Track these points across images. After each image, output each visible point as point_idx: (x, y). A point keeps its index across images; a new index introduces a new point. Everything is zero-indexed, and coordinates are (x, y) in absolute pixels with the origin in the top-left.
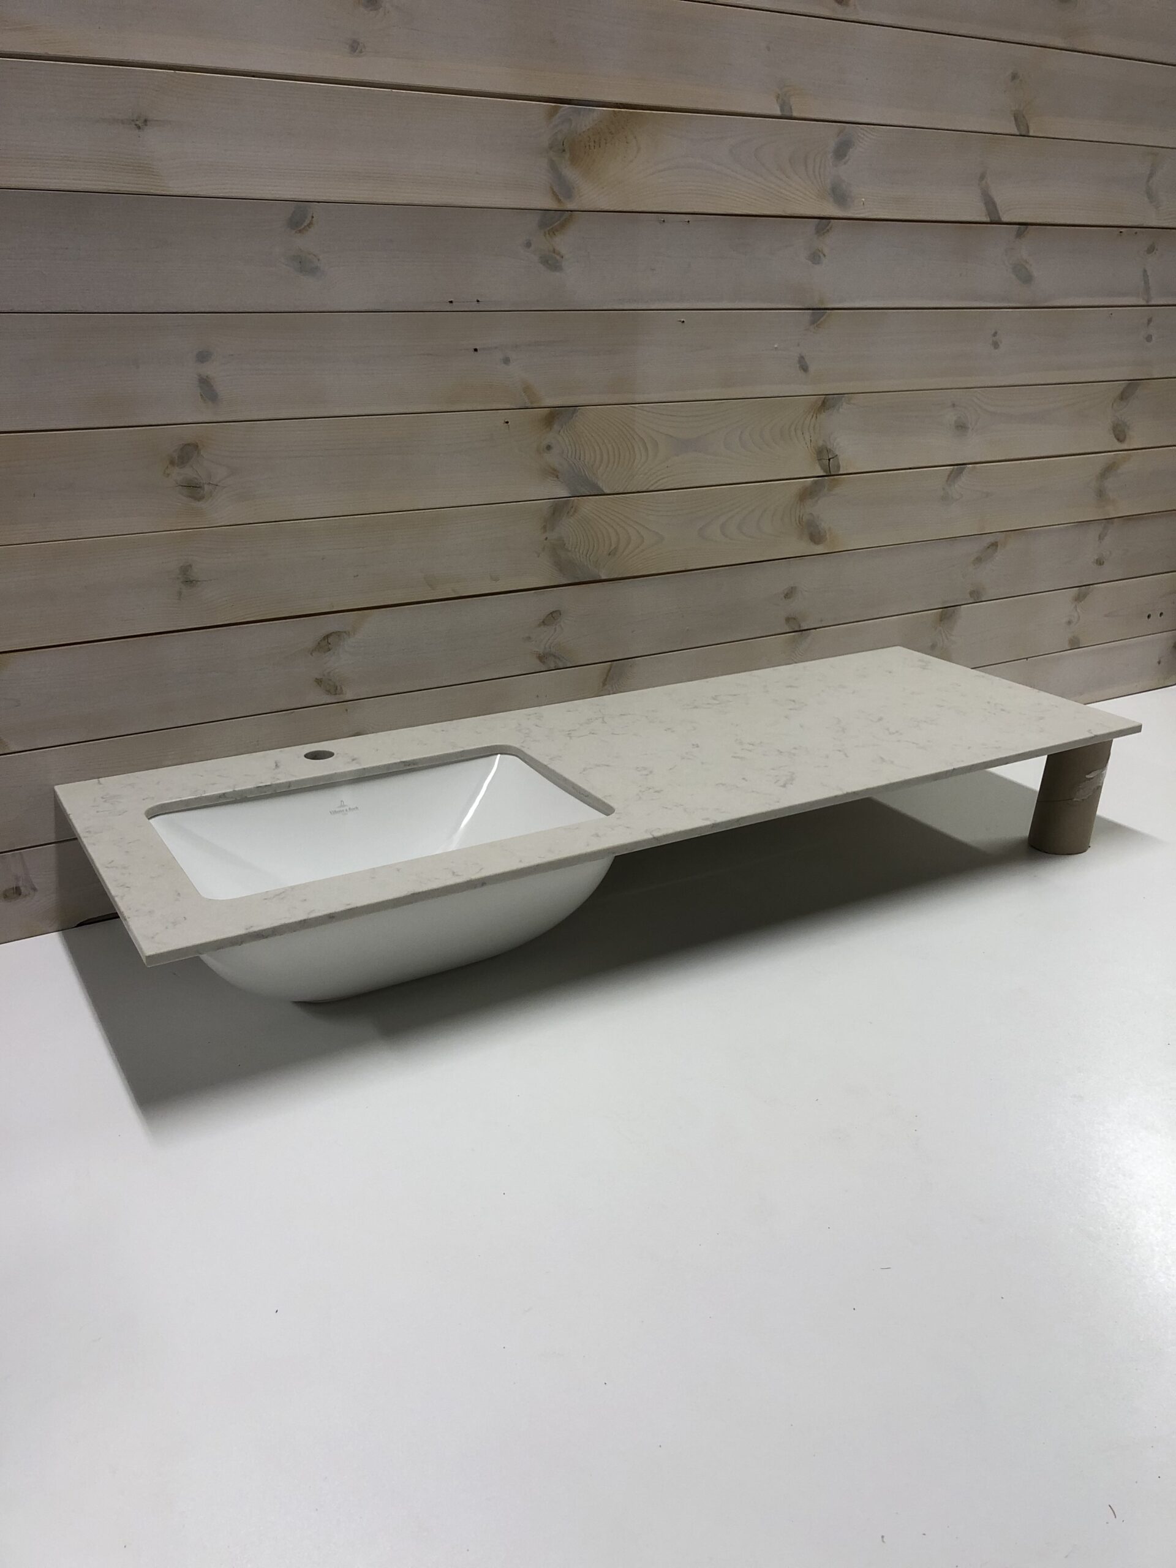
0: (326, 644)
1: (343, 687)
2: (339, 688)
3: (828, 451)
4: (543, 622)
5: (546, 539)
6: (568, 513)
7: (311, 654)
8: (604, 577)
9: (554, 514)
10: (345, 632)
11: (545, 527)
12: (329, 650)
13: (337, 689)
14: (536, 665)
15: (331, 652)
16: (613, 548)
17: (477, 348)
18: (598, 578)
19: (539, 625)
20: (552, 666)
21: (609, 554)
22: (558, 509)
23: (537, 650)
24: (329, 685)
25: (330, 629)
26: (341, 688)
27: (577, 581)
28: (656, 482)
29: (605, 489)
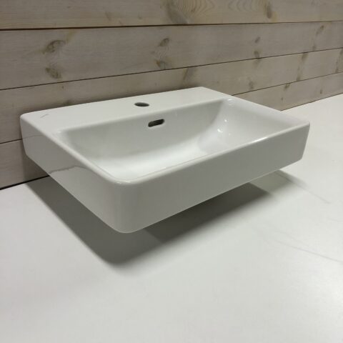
0: (52, 47)
4: (161, 44)
8: (188, 23)
10: (62, 41)
14: (156, 67)
15: (54, 52)
19: (159, 46)
20: (163, 68)
21: (192, 11)
23: (157, 59)
24: (54, 72)
25: (54, 39)
26: (60, 74)
27: (177, 24)
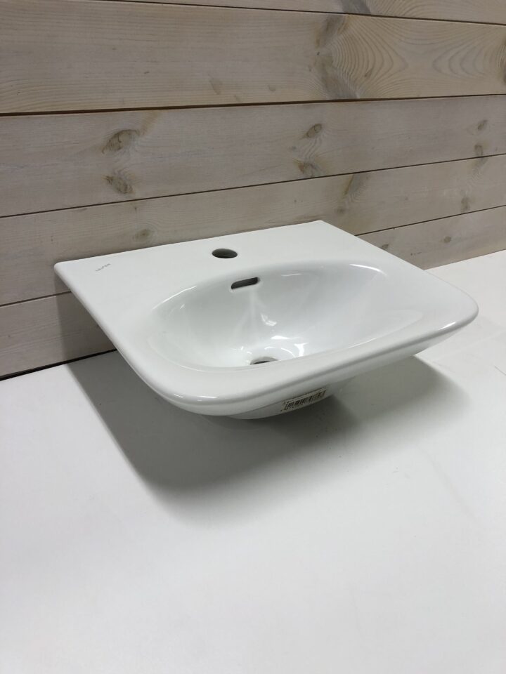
0: (117, 141)
1: (133, 187)
2: (129, 187)
4: (307, 134)
5: (318, 54)
6: (339, 29)
7: (103, 152)
8: (359, 97)
9: (327, 29)
10: (135, 131)
11: (318, 42)
12: (120, 148)
13: (126, 188)
14: (297, 173)
15: (121, 150)
16: (369, 69)
18: (354, 98)
19: (304, 137)
20: (310, 176)
21: (366, 76)
22: (332, 24)
23: (299, 159)
24: (120, 183)
25: (121, 127)
26: (131, 187)
27: (338, 98)
28: (411, 10)
29: (373, 12)
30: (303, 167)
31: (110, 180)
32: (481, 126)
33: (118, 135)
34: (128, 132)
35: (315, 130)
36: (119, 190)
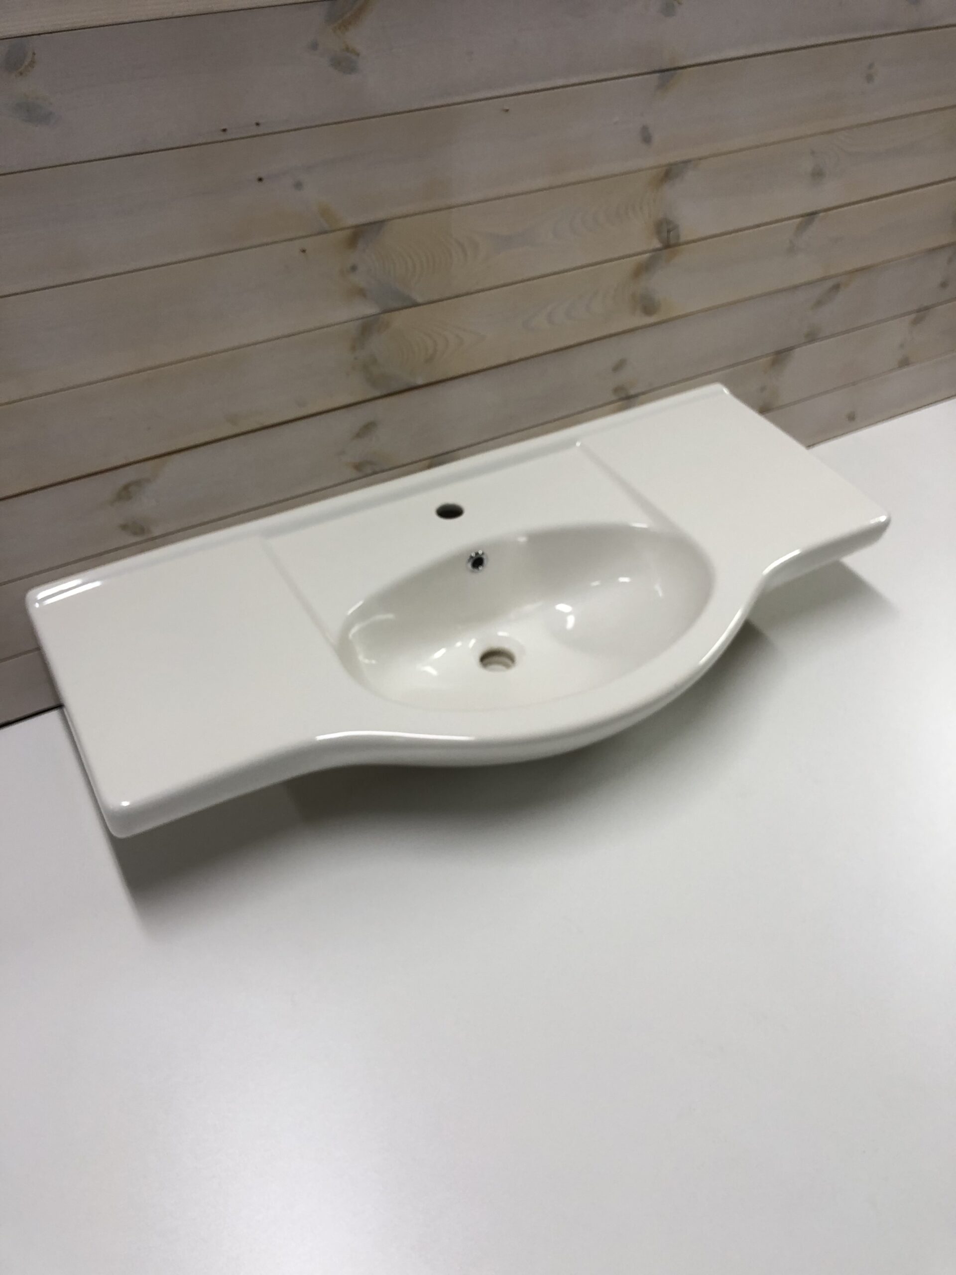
0: (126, 493)
1: (150, 527)
2: (146, 529)
3: (668, 222)
5: (356, 358)
6: (378, 330)
7: (112, 504)
9: (363, 332)
10: (144, 480)
11: (353, 348)
12: (130, 498)
13: (143, 530)
14: (351, 473)
15: (132, 500)
17: (262, 175)
18: (414, 386)
19: (353, 438)
20: (368, 472)
22: (368, 327)
25: (129, 481)
27: (390, 392)
29: (420, 300)
30: (358, 467)
31: (124, 527)
32: (618, 367)
33: (126, 488)
34: (138, 483)
35: (368, 428)
36: (135, 534)
